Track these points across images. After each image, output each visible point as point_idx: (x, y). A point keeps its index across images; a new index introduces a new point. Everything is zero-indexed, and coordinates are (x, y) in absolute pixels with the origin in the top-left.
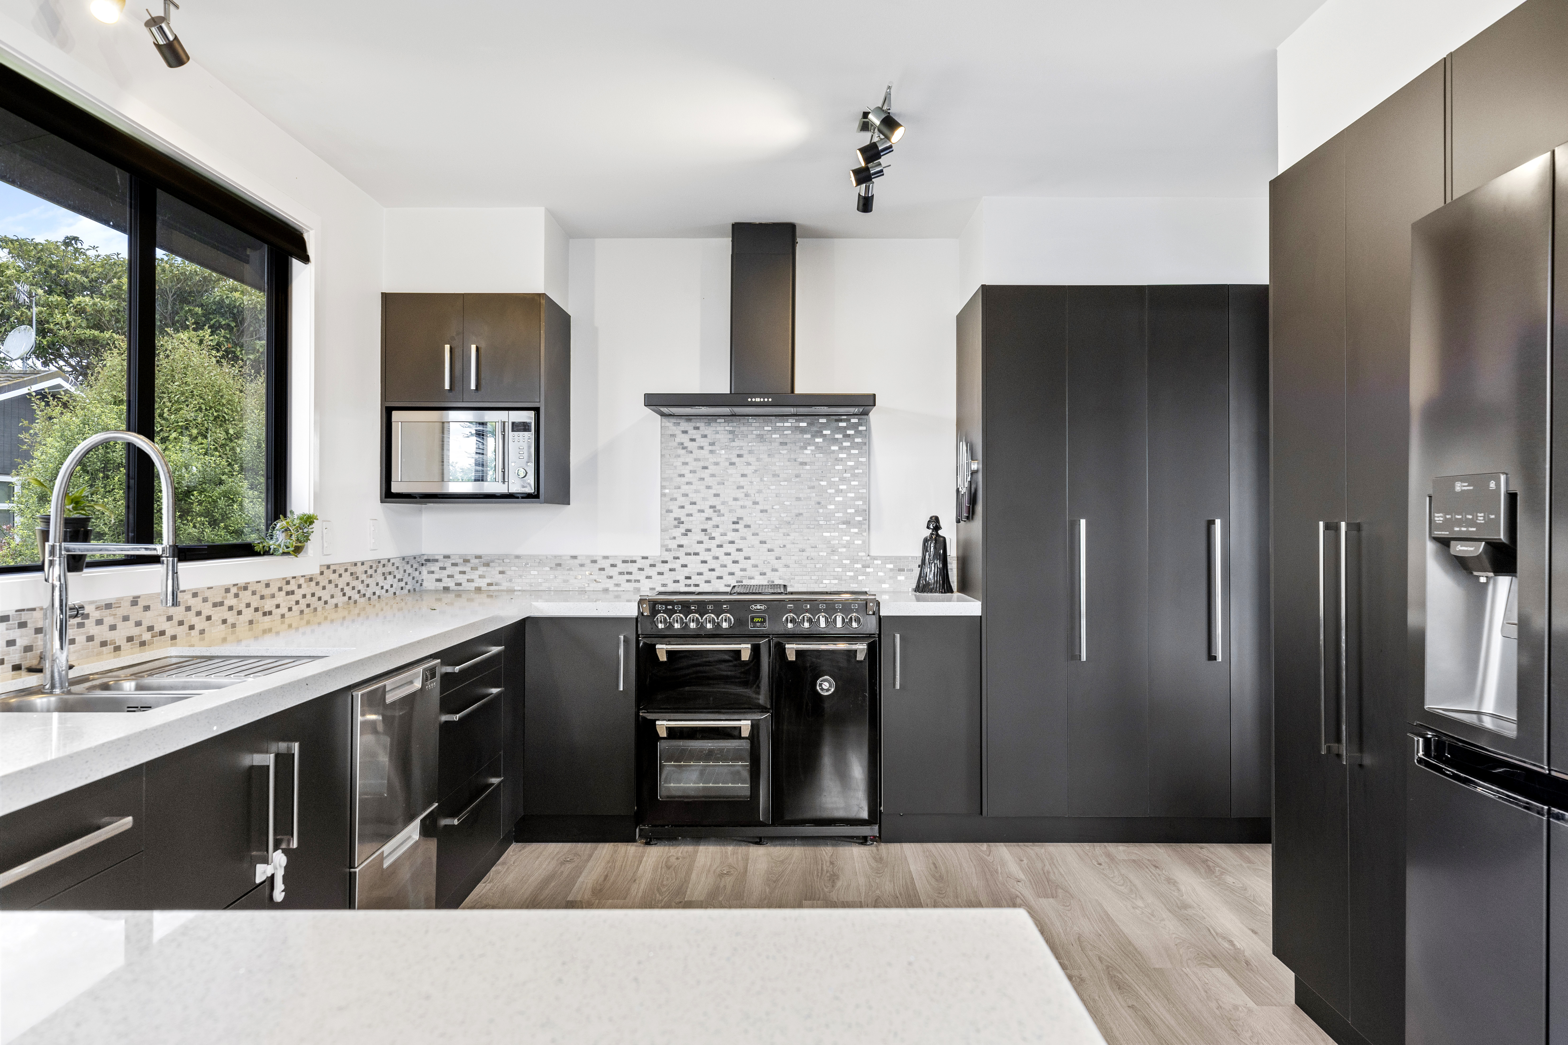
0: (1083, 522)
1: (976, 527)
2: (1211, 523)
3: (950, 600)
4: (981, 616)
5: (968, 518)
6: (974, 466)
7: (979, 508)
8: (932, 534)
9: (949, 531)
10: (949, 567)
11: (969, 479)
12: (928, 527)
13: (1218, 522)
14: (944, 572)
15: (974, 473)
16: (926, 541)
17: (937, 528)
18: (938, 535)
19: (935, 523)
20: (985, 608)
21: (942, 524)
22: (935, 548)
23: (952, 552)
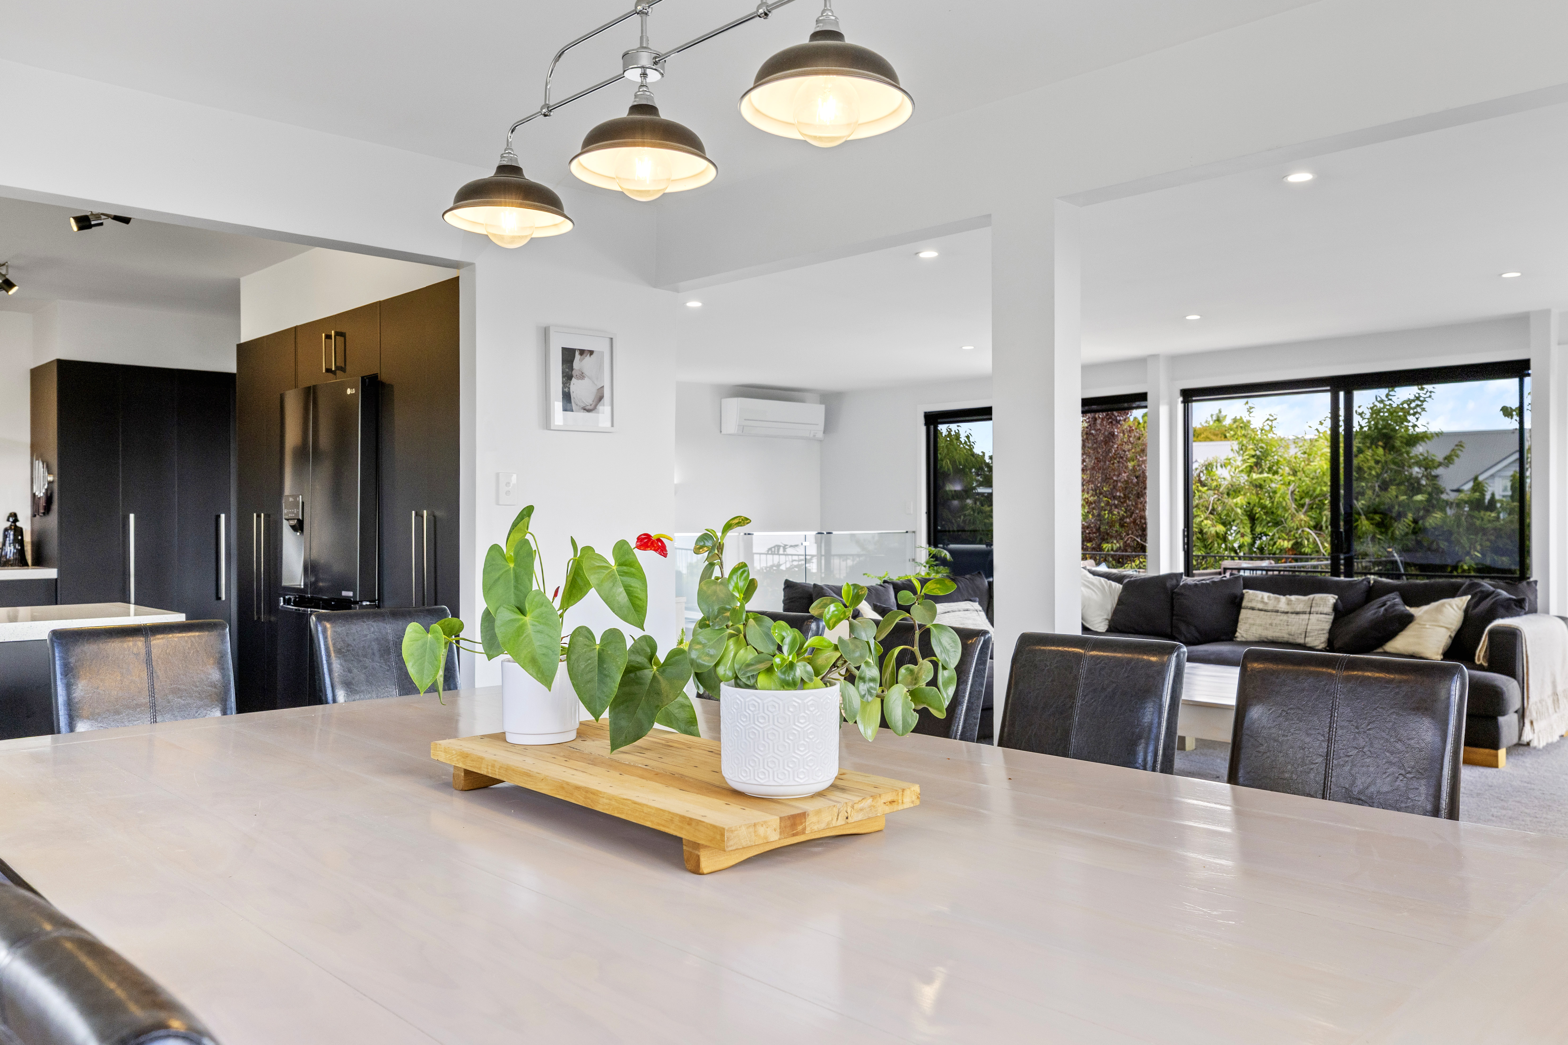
0: (132, 516)
1: (53, 520)
2: (218, 518)
3: (28, 569)
4: (56, 579)
5: (44, 513)
6: (50, 478)
7: (55, 506)
8: (11, 525)
9: (25, 523)
10: (25, 549)
11: (46, 487)
12: (8, 520)
13: (223, 516)
14: (21, 553)
15: (50, 483)
16: (6, 530)
17: (16, 520)
18: (16, 526)
19: (14, 517)
20: (59, 573)
21: (19, 517)
22: (14, 535)
23: (27, 538)
